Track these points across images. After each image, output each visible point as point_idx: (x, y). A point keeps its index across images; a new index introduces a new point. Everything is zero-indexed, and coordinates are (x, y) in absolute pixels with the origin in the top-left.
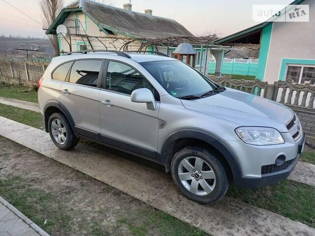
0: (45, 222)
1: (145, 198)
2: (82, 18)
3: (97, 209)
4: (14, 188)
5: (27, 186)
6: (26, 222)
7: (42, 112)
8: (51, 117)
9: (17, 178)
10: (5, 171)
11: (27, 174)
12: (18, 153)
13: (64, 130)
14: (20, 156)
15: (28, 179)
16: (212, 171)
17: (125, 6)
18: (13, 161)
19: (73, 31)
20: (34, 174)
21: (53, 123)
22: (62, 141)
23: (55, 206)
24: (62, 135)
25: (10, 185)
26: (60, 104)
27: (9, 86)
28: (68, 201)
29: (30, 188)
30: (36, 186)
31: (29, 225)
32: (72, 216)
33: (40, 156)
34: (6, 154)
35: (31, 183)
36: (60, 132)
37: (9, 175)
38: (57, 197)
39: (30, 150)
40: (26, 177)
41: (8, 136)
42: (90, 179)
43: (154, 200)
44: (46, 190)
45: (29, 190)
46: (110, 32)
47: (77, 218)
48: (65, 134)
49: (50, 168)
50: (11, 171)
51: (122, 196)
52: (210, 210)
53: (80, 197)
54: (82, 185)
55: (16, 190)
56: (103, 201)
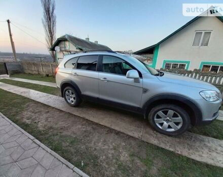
0: (82, 164)
1: (136, 135)
2: (67, 43)
3: (111, 147)
4: (51, 136)
5: (59, 134)
6: (69, 167)
7: (59, 87)
8: (65, 89)
9: (51, 128)
10: (41, 123)
11: (56, 124)
12: (47, 111)
13: (74, 96)
14: (48, 112)
15: (58, 128)
16: (180, 118)
17: (86, 39)
18: (45, 116)
19: (63, 49)
20: (61, 124)
21: (67, 92)
22: (72, 102)
23: (83, 147)
24: (72, 99)
25: (48, 134)
26: (71, 82)
27: (32, 75)
28: (90, 142)
29: (62, 134)
30: (65, 133)
31: (72, 169)
32: (98, 155)
33: (61, 111)
34: (39, 112)
35: (61, 131)
36: (71, 97)
37: (45, 126)
38: (82, 140)
39: (53, 108)
40: (56, 126)
41: (38, 100)
42: (97, 124)
43: (142, 136)
44: (72, 135)
45: (61, 137)
46: (81, 50)
47: (102, 156)
48: (74, 98)
49: (70, 119)
50: (45, 123)
51: (121, 134)
52: (178, 140)
53: (96, 138)
54: (94, 129)
55: (52, 137)
56: (112, 140)
